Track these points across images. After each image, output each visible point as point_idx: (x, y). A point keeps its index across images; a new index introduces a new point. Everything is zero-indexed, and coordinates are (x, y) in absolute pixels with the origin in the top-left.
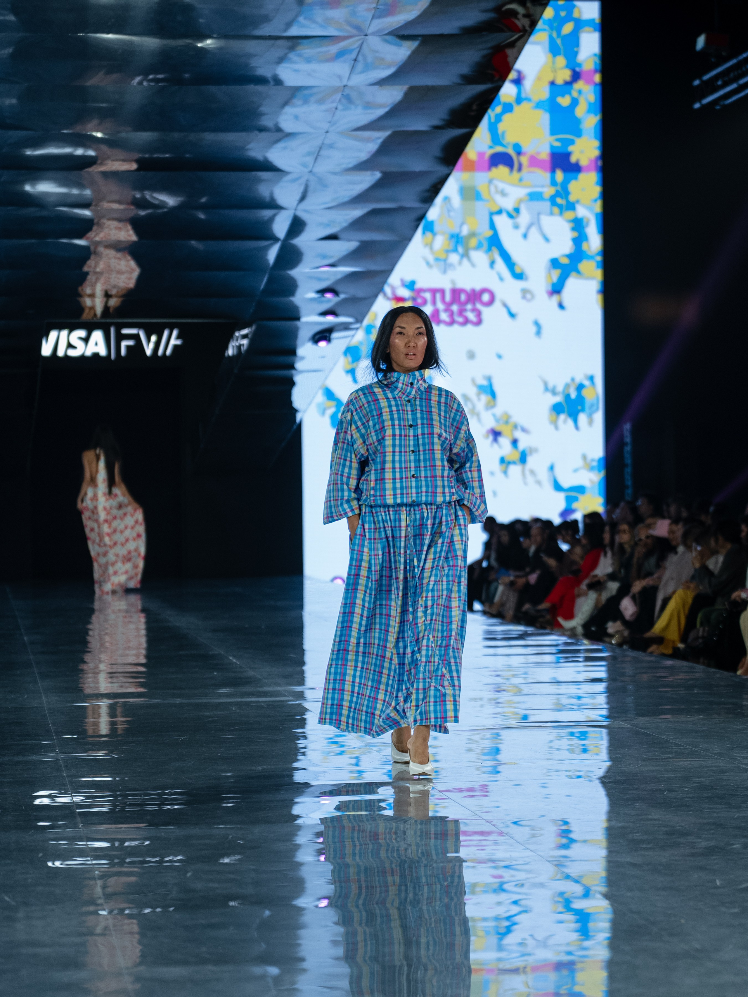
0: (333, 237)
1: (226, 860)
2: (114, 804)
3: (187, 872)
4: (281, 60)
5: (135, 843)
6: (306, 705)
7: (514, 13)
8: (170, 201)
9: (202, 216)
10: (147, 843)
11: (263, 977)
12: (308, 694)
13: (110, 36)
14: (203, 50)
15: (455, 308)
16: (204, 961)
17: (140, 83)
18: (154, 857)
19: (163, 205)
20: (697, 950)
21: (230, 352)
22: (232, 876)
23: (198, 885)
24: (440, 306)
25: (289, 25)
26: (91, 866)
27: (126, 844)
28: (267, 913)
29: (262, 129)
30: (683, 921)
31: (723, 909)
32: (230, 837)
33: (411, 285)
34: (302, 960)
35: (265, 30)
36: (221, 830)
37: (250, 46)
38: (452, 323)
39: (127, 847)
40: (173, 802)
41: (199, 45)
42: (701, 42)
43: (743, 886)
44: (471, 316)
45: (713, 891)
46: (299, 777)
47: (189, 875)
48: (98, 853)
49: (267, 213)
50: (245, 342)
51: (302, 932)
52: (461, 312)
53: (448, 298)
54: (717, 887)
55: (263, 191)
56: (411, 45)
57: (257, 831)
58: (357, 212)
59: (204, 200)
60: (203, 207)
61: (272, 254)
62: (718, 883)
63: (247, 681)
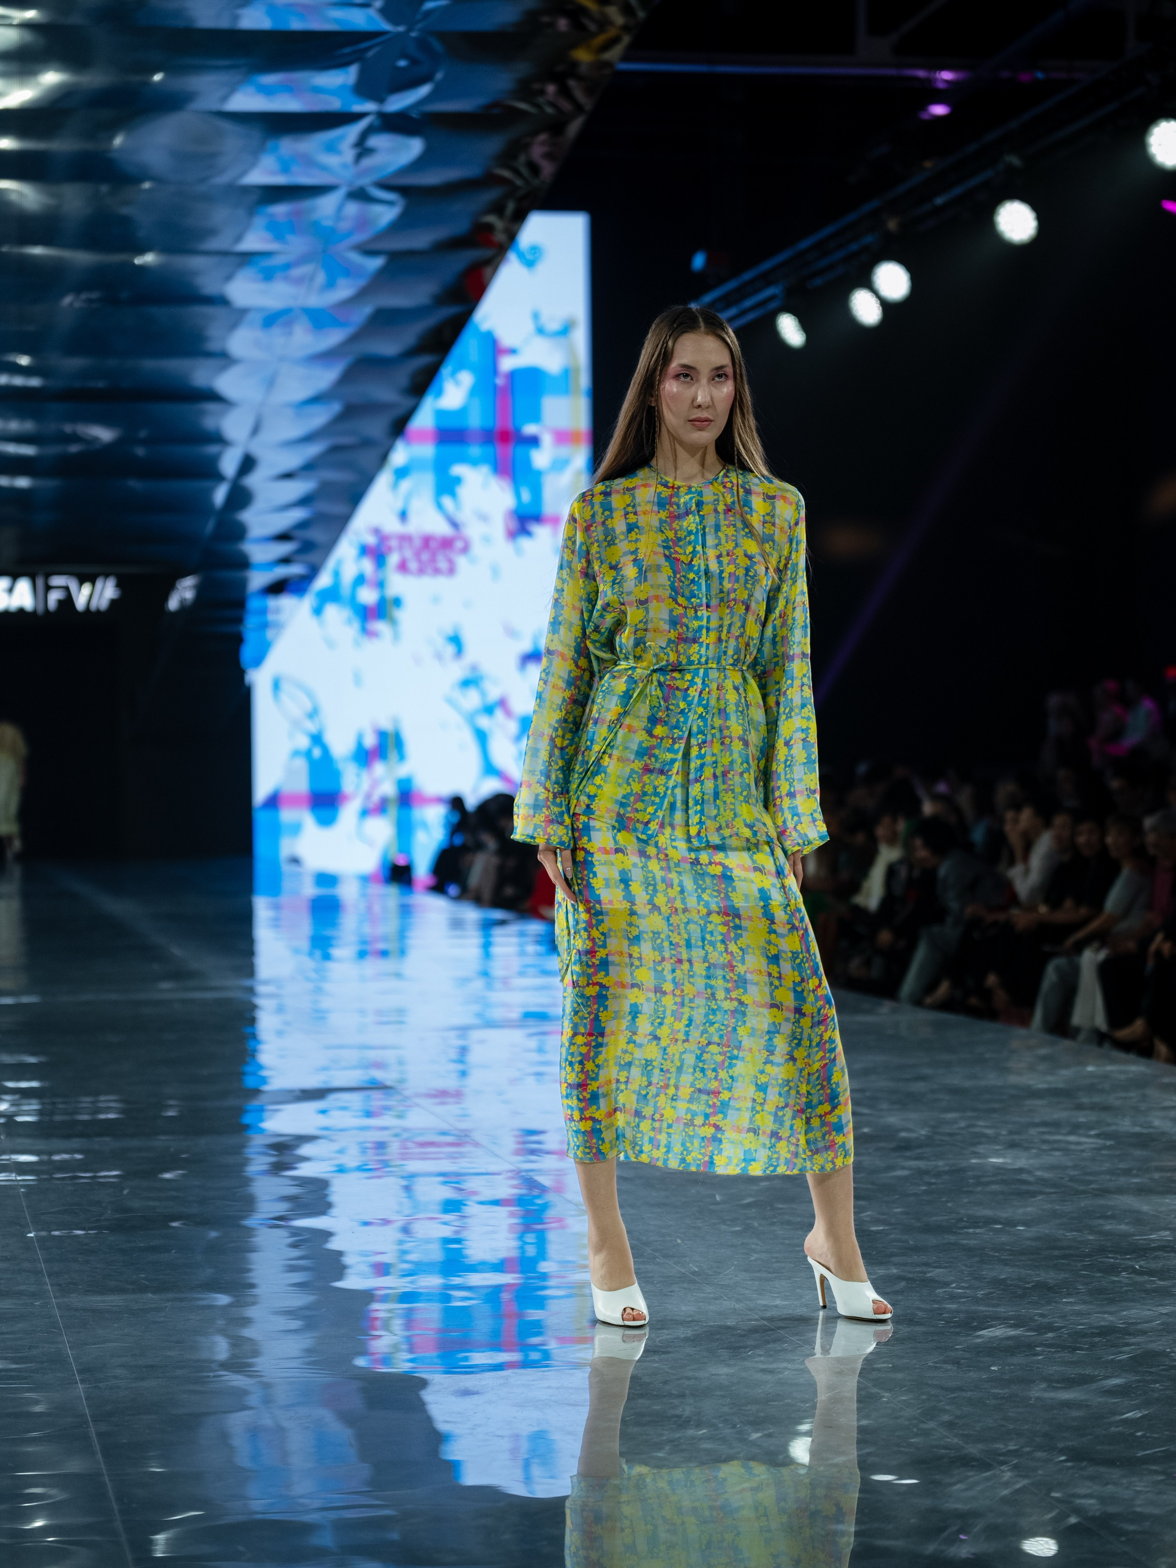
0: (288, 476)
1: (167, 1176)
2: (40, 1113)
3: (123, 1189)
4: (229, 278)
5: (66, 1156)
6: (260, 1001)
7: (490, 228)
8: (104, 434)
9: (140, 451)
10: (79, 1156)
11: (210, 1307)
12: (261, 989)
13: (37, 251)
14: (142, 268)
15: (425, 556)
16: (143, 1289)
17: (71, 304)
18: (86, 1171)
19: (96, 439)
20: (694, 1273)
21: (173, 604)
22: (175, 1194)
23: (136, 1204)
24: (408, 554)
25: (239, 238)
26: (16, 1183)
27: (57, 1158)
28: (213, 1234)
29: (210, 355)
30: (679, 1241)
31: (723, 1227)
32: (172, 1150)
33: (377, 531)
34: (253, 1286)
35: (214, 244)
36: (162, 1141)
37: (195, 262)
38: (421, 571)
39: (56, 1161)
40: (108, 1110)
41: (138, 261)
42: (699, 261)
43: (746, 1201)
44: (442, 564)
45: (712, 1207)
46: (250, 1082)
47: (125, 1192)
48: (22, 1168)
49: (212, 449)
50: (189, 595)
51: (254, 1256)
52: (433, 560)
53: (417, 543)
54: (717, 1203)
55: (209, 423)
56: (376, 263)
57: (203, 1142)
58: (314, 450)
59: (143, 434)
60: (144, 442)
61: (220, 495)
62: (718, 1198)
63: (191, 975)
